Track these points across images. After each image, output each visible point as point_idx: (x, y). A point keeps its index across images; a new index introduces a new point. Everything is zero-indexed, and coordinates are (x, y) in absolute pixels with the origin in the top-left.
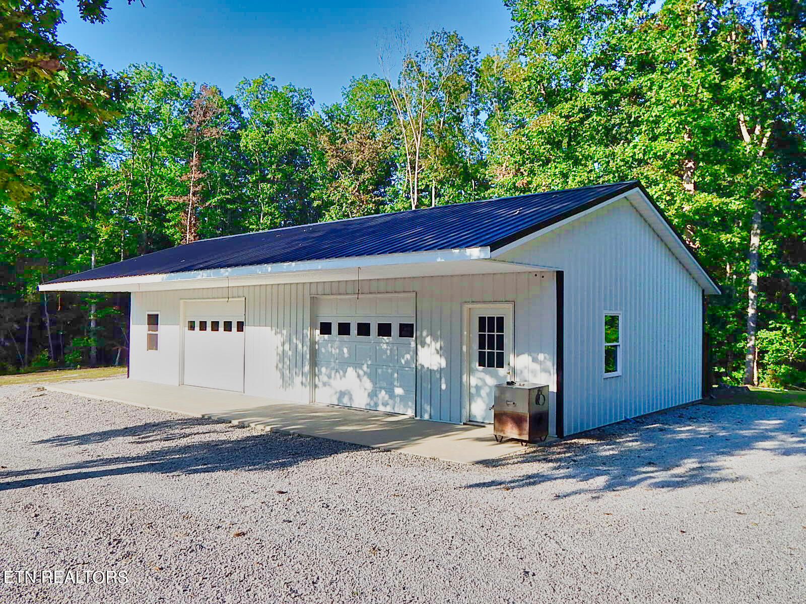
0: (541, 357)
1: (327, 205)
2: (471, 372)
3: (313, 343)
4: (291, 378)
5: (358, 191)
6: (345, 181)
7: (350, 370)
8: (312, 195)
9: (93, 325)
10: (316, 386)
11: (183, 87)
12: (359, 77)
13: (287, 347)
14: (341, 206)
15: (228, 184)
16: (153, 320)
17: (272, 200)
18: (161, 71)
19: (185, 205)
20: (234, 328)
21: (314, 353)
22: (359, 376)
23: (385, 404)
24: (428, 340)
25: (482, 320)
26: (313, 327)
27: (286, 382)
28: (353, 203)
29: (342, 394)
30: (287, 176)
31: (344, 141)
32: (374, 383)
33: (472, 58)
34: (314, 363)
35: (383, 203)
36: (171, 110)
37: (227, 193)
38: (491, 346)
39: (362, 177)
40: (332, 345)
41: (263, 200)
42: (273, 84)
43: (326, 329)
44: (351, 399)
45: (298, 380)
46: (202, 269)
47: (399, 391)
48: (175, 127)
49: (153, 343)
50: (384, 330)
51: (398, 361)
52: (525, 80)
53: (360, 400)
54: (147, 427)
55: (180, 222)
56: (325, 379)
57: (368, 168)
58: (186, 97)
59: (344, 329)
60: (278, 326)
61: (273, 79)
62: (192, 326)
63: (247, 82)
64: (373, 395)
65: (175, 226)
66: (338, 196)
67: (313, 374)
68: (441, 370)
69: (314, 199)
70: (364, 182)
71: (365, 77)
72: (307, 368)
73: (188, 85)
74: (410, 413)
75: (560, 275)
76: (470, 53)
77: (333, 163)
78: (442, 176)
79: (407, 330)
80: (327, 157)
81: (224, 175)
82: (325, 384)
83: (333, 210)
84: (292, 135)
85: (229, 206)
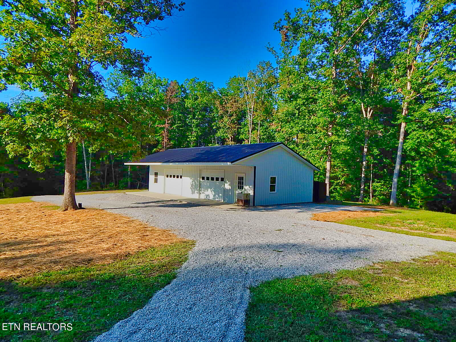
0: (251, 186)
1: (219, 128)
2: (236, 190)
3: (200, 181)
4: (194, 191)
5: (231, 123)
6: (226, 119)
7: (209, 189)
8: (213, 124)
9: (129, 173)
10: (201, 193)
11: (163, 80)
12: (232, 76)
13: (193, 183)
14: (224, 128)
15: (180, 120)
16: (156, 174)
17: (197, 126)
18: (155, 74)
19: (164, 128)
20: (179, 177)
21: (200, 185)
22: (211, 191)
23: (217, 198)
24: (227, 182)
25: (239, 177)
26: (200, 178)
27: (193, 193)
28: (229, 128)
29: (207, 196)
30: (204, 116)
31: (226, 104)
32: (215, 193)
33: (275, 72)
34: (200, 187)
35: (241, 128)
36: (159, 90)
37: (180, 123)
38: (241, 184)
39: (232, 118)
40: (205, 182)
41: (193, 126)
42: (199, 81)
43: (203, 178)
44: (209, 197)
45: (196, 192)
46: (171, 162)
47: (221, 195)
48: (160, 97)
49: (156, 181)
50: (217, 179)
51: (220, 187)
52: (280, 94)
53: (211, 197)
54: (158, 201)
55: (162, 134)
56: (203, 191)
57: (235, 115)
58: (164, 85)
59: (208, 179)
60: (191, 177)
61: (198, 79)
62: (167, 176)
63: (188, 80)
64: (214, 196)
65: (160, 135)
66: (223, 125)
67: (200, 190)
68: (230, 189)
69: (214, 126)
70: (233, 120)
71: (235, 76)
72: (198, 189)
73: (165, 80)
74: (223, 201)
75: (255, 167)
76: (274, 70)
77: (221, 112)
78: (262, 119)
79: (222, 179)
80: (219, 109)
81: (179, 116)
82: (203, 193)
83: (221, 130)
84: (205, 101)
85: (181, 128)
